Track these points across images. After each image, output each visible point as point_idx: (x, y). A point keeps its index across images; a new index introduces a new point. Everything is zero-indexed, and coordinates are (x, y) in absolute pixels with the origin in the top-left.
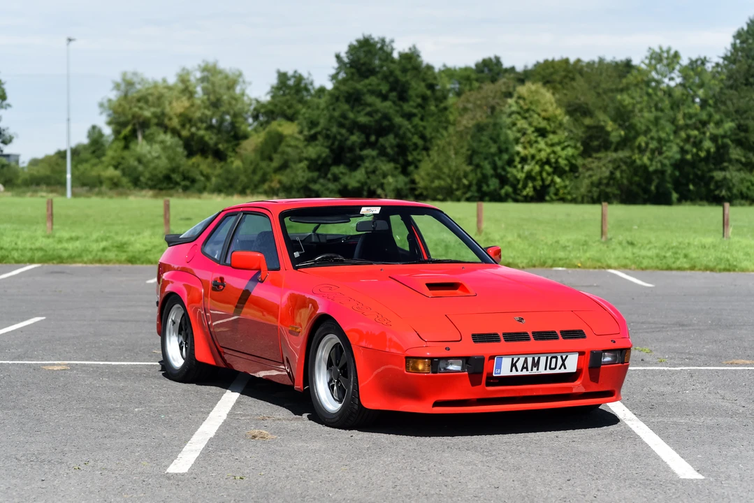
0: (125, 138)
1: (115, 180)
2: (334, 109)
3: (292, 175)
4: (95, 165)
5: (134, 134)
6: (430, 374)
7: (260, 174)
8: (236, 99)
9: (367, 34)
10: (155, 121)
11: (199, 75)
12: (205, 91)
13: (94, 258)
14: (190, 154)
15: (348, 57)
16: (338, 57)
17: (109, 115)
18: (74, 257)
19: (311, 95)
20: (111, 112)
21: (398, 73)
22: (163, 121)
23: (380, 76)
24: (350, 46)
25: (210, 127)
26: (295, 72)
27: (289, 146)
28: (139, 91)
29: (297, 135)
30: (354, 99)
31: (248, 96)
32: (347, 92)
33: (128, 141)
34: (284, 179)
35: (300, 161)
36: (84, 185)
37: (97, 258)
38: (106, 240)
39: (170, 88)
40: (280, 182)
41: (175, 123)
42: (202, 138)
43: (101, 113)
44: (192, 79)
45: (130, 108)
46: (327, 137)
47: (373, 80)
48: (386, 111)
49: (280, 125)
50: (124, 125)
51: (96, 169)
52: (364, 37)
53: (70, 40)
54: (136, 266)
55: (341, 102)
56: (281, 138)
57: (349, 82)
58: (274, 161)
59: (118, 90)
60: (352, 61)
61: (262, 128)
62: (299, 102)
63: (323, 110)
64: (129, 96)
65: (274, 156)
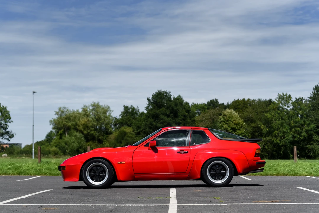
0: (61, 134)
1: (56, 152)
2: (147, 121)
5: (64, 132)
8: (106, 117)
9: (159, 90)
10: (72, 127)
11: (91, 108)
12: (94, 114)
13: (2, 173)
14: (87, 141)
15: (152, 100)
16: (148, 100)
19: (138, 116)
20: (54, 124)
21: (173, 105)
22: (76, 127)
23: (166, 107)
24: (153, 95)
25: (96, 129)
26: (132, 106)
27: (129, 137)
28: (66, 115)
29: (132, 132)
30: (155, 117)
31: (112, 116)
32: (152, 114)
33: (61, 136)
36: (42, 154)
39: (79, 114)
41: (81, 128)
42: (92, 134)
43: (50, 124)
44: (88, 109)
45: (62, 122)
47: (163, 109)
48: (169, 122)
49: (125, 128)
50: (60, 129)
51: (48, 147)
53: (34, 92)
55: (150, 118)
56: (125, 133)
57: (153, 110)
58: (122, 143)
59: (58, 115)
60: (154, 101)
61: (117, 130)
62: (133, 119)
63: (143, 122)
64: (62, 117)
65: (123, 141)
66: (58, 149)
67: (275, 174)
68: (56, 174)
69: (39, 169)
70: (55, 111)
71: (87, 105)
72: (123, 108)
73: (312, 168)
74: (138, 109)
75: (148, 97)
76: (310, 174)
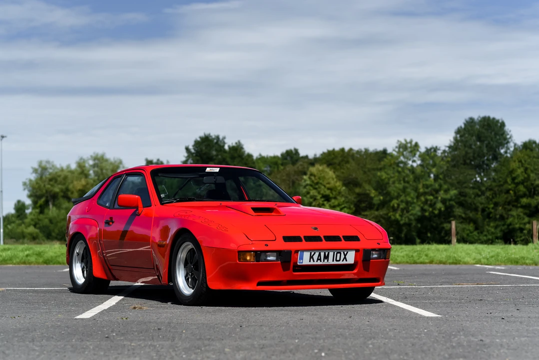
0: (41, 206)
1: (35, 235)
4: (20, 225)
5: (47, 203)
6: (255, 263)
9: (207, 133)
10: (62, 194)
11: (91, 162)
12: (96, 173)
13: (20, 261)
15: (195, 150)
16: (187, 149)
17: (29, 191)
18: (7, 260)
20: (31, 188)
21: (228, 159)
22: (67, 194)
23: (216, 161)
24: (195, 141)
26: (158, 160)
28: (50, 174)
33: (42, 209)
36: (12, 238)
37: (23, 261)
38: (29, 250)
39: (72, 172)
43: (25, 189)
44: (87, 165)
45: (44, 186)
50: (40, 197)
51: (20, 228)
52: (205, 135)
53: (3, 137)
54: (49, 266)
59: (36, 173)
64: (44, 177)
66: (37, 231)
70: (32, 168)
71: (85, 157)
75: (187, 145)
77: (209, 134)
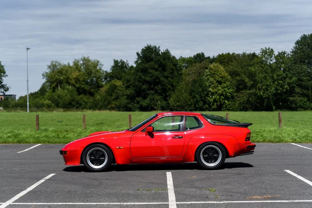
2: (136, 75)
3: (120, 102)
4: (41, 99)
5: (57, 86)
7: (107, 101)
8: (97, 71)
10: (64, 81)
11: (81, 62)
12: (85, 68)
13: (3, 141)
14: (80, 94)
16: (138, 54)
19: (128, 69)
20: (47, 78)
21: (162, 60)
22: (69, 81)
23: (154, 61)
24: (142, 50)
25: (87, 83)
26: (121, 60)
27: (119, 90)
28: (58, 69)
29: (122, 86)
30: (144, 71)
31: (102, 70)
32: (141, 68)
33: (54, 89)
34: (117, 103)
35: (123, 96)
36: (36, 107)
38: (11, 133)
39: (71, 67)
40: (115, 104)
41: (73, 82)
42: (83, 88)
43: (43, 78)
44: (79, 64)
45: (55, 76)
46: (134, 86)
47: (152, 63)
48: (157, 75)
49: (115, 82)
50: (53, 83)
52: (147, 45)
53: (28, 49)
55: (139, 72)
56: (115, 87)
57: (143, 64)
58: (113, 96)
59: (50, 69)
60: (143, 55)
61: (108, 83)
62: (123, 72)
63: (132, 75)
64: (54, 71)
65: (113, 94)
67: (261, 140)
68: (54, 142)
69: (38, 137)
70: (47, 65)
71: (77, 59)
72: (113, 62)
73: (296, 134)
74: (127, 63)
75: (138, 52)
76: (295, 141)
77: (150, 45)
